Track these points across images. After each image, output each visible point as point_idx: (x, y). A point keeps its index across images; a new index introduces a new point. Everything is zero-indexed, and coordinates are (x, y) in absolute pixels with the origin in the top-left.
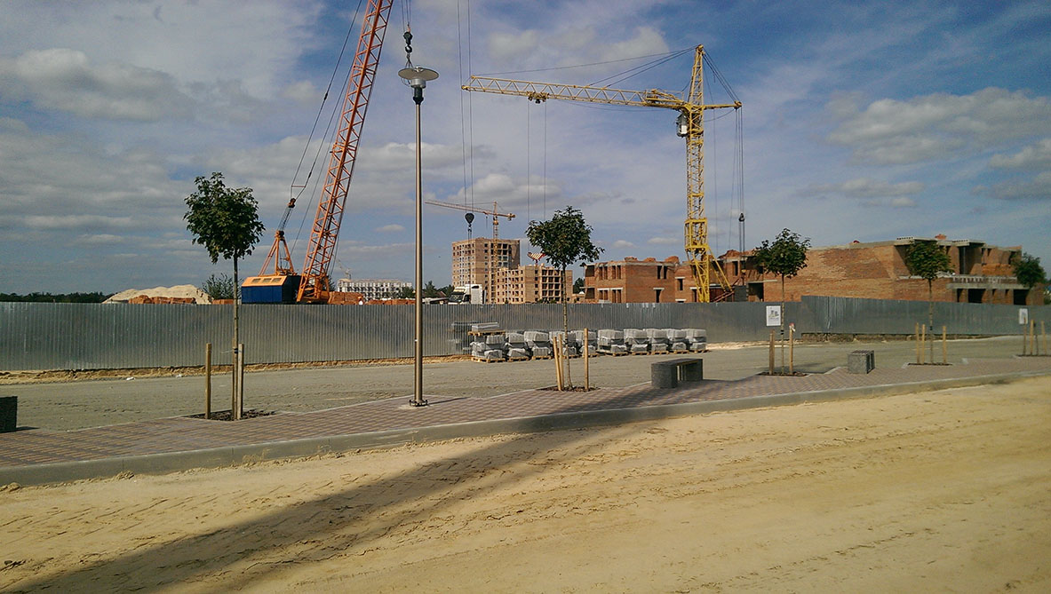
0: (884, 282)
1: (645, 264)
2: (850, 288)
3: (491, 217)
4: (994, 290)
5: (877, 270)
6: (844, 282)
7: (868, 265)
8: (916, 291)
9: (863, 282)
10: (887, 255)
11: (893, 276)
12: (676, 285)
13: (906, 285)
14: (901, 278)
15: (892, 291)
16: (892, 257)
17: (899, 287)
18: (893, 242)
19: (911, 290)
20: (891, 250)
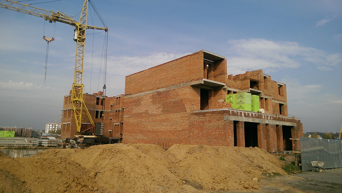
0: (183, 115)
4: (267, 124)
5: (179, 106)
6: (161, 116)
9: (171, 116)
13: (197, 118)
14: (195, 111)
15: (188, 122)
17: (192, 119)
19: (200, 122)
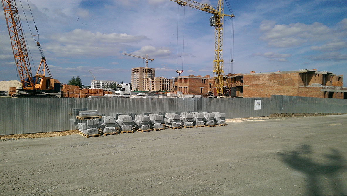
0: (293, 88)
1: (197, 78)
2: (279, 90)
3: (145, 60)
4: (337, 92)
5: (291, 83)
6: (276, 87)
7: (287, 81)
8: (307, 92)
9: (284, 88)
10: (295, 77)
11: (297, 85)
12: (209, 86)
13: (303, 89)
14: (301, 86)
15: (296, 91)
16: (297, 77)
17: (300, 90)
18: (299, 71)
19: (305, 91)
20: (297, 75)
